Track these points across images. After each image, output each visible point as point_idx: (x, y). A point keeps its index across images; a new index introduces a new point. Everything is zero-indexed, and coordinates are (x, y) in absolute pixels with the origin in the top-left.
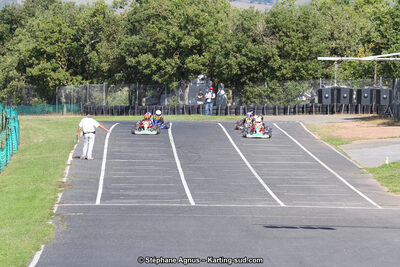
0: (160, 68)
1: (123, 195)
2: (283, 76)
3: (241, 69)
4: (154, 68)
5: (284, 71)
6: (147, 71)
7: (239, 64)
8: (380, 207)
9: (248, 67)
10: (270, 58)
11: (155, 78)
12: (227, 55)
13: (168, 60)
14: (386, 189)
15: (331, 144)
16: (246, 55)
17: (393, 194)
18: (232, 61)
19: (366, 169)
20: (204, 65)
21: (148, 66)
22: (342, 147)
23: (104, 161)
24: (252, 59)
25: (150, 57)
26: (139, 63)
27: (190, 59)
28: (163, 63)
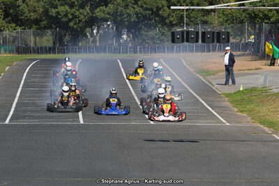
0: (74, 17)
1: (28, 116)
2: (171, 22)
3: (137, 17)
4: (70, 17)
5: (172, 19)
6: (65, 20)
7: (137, 14)
8: (228, 124)
9: (143, 16)
10: (160, 9)
11: (71, 24)
12: (126, 6)
13: (81, 11)
14: (236, 110)
15: (202, 75)
16: (142, 7)
17: (240, 114)
18: (130, 11)
19: (224, 94)
20: (109, 14)
21: (66, 15)
22: (209, 78)
23: (20, 89)
24: (146, 9)
25: (67, 8)
26: (58, 13)
27: (98, 10)
28: (77, 13)
